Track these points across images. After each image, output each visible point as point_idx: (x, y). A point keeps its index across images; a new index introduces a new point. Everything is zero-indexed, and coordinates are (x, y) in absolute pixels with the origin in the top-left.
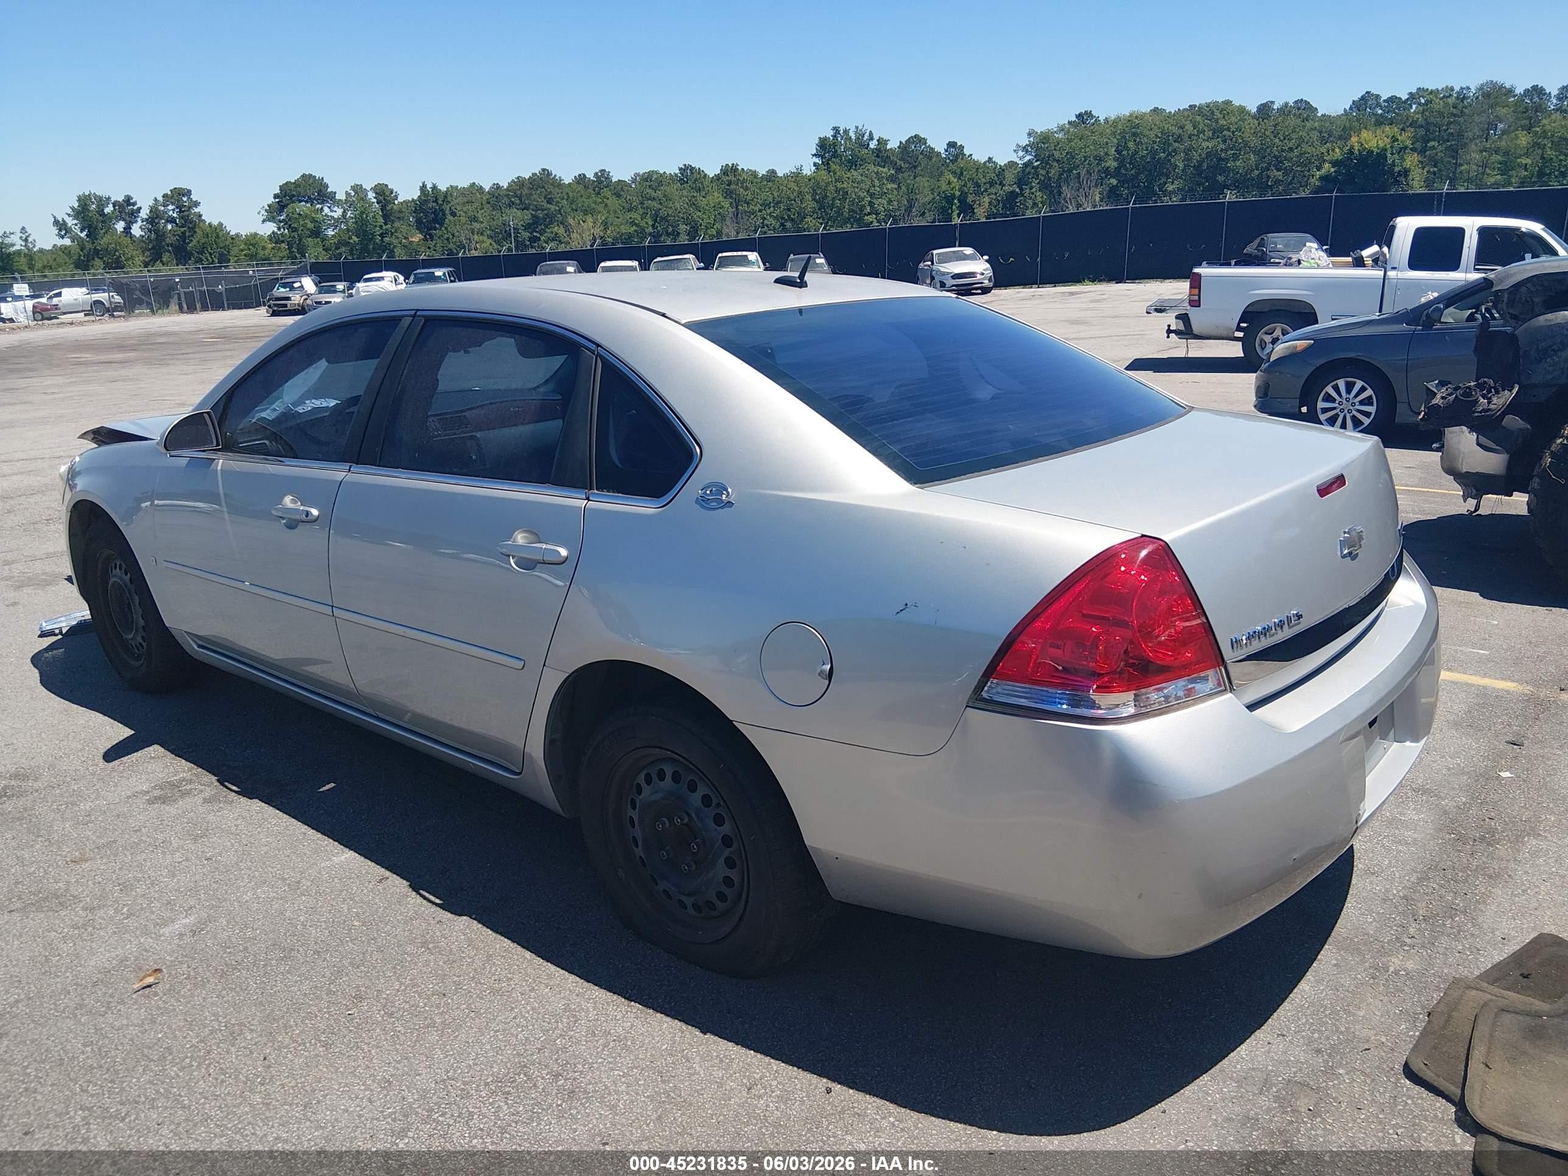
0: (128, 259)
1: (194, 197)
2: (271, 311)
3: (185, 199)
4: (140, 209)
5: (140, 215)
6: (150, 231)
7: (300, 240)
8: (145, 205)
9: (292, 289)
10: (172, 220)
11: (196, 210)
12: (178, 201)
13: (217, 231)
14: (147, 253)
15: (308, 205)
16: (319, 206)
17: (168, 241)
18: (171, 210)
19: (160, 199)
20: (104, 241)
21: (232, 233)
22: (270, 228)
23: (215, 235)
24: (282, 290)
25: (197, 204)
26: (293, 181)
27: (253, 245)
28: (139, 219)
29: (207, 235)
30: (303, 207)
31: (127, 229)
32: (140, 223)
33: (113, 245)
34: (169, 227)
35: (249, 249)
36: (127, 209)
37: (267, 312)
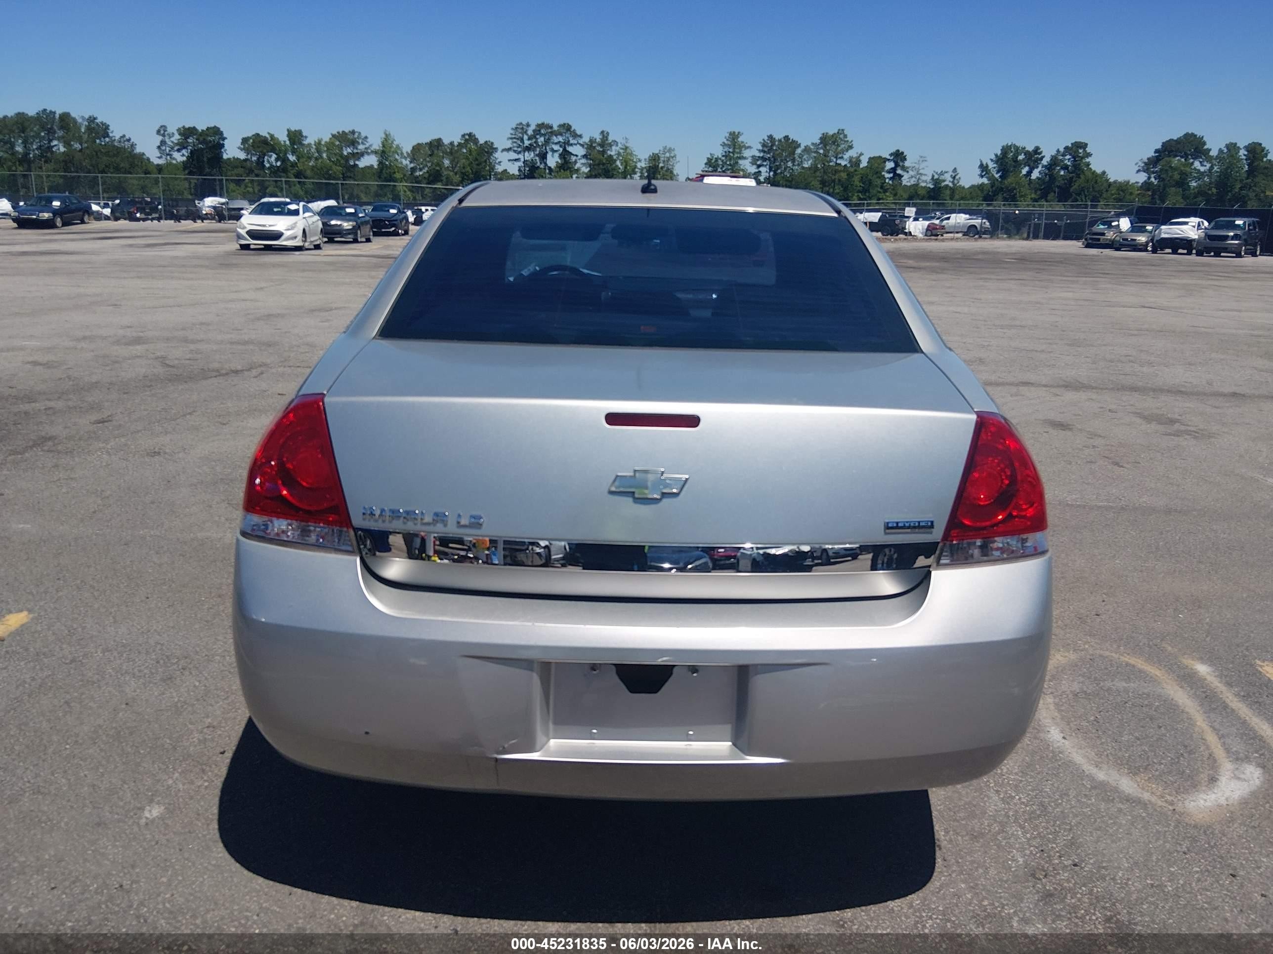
0: (1022, 196)
1: (1088, 150)
2: (1086, 243)
3: (1081, 151)
4: (1043, 157)
5: (1042, 162)
6: (1046, 175)
7: (1164, 189)
8: (1047, 156)
9: (1110, 226)
10: (1065, 168)
11: (1087, 160)
12: (1075, 152)
13: (1099, 179)
14: (1039, 192)
15: (1183, 160)
16: (1192, 160)
17: (1057, 183)
18: (1068, 160)
19: (1062, 150)
20: (1010, 180)
21: (1111, 180)
22: (1142, 178)
23: (1094, 181)
24: (1102, 227)
25: (1089, 155)
26: (1175, 138)
27: (1123, 191)
28: (1040, 166)
29: (1088, 181)
30: (1176, 161)
31: (1029, 173)
32: (1040, 168)
33: (1014, 185)
34: (1062, 173)
35: (1119, 194)
36: (1033, 157)
37: (1083, 244)
